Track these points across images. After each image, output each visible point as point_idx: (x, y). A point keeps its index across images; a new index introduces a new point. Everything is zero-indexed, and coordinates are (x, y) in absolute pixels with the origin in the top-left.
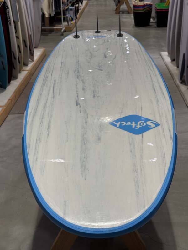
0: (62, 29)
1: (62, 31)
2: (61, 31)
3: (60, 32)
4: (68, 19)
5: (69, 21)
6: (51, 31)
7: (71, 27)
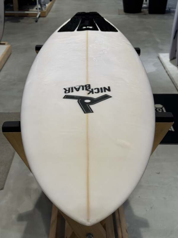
0: (37, 14)
1: (38, 16)
2: (36, 16)
3: (35, 18)
4: (42, 3)
5: (42, 5)
7: (45, 12)
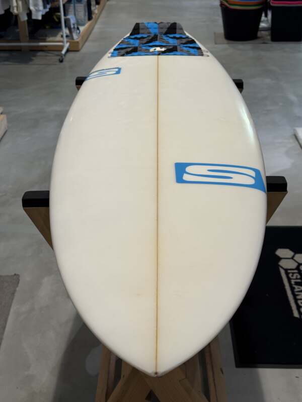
1: (64, 51)
5: (73, 30)
6: (35, 51)
7: (78, 42)
